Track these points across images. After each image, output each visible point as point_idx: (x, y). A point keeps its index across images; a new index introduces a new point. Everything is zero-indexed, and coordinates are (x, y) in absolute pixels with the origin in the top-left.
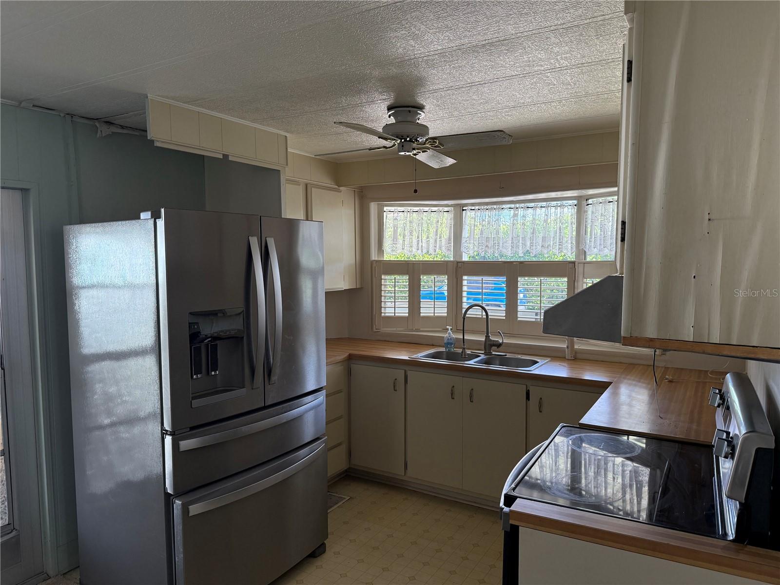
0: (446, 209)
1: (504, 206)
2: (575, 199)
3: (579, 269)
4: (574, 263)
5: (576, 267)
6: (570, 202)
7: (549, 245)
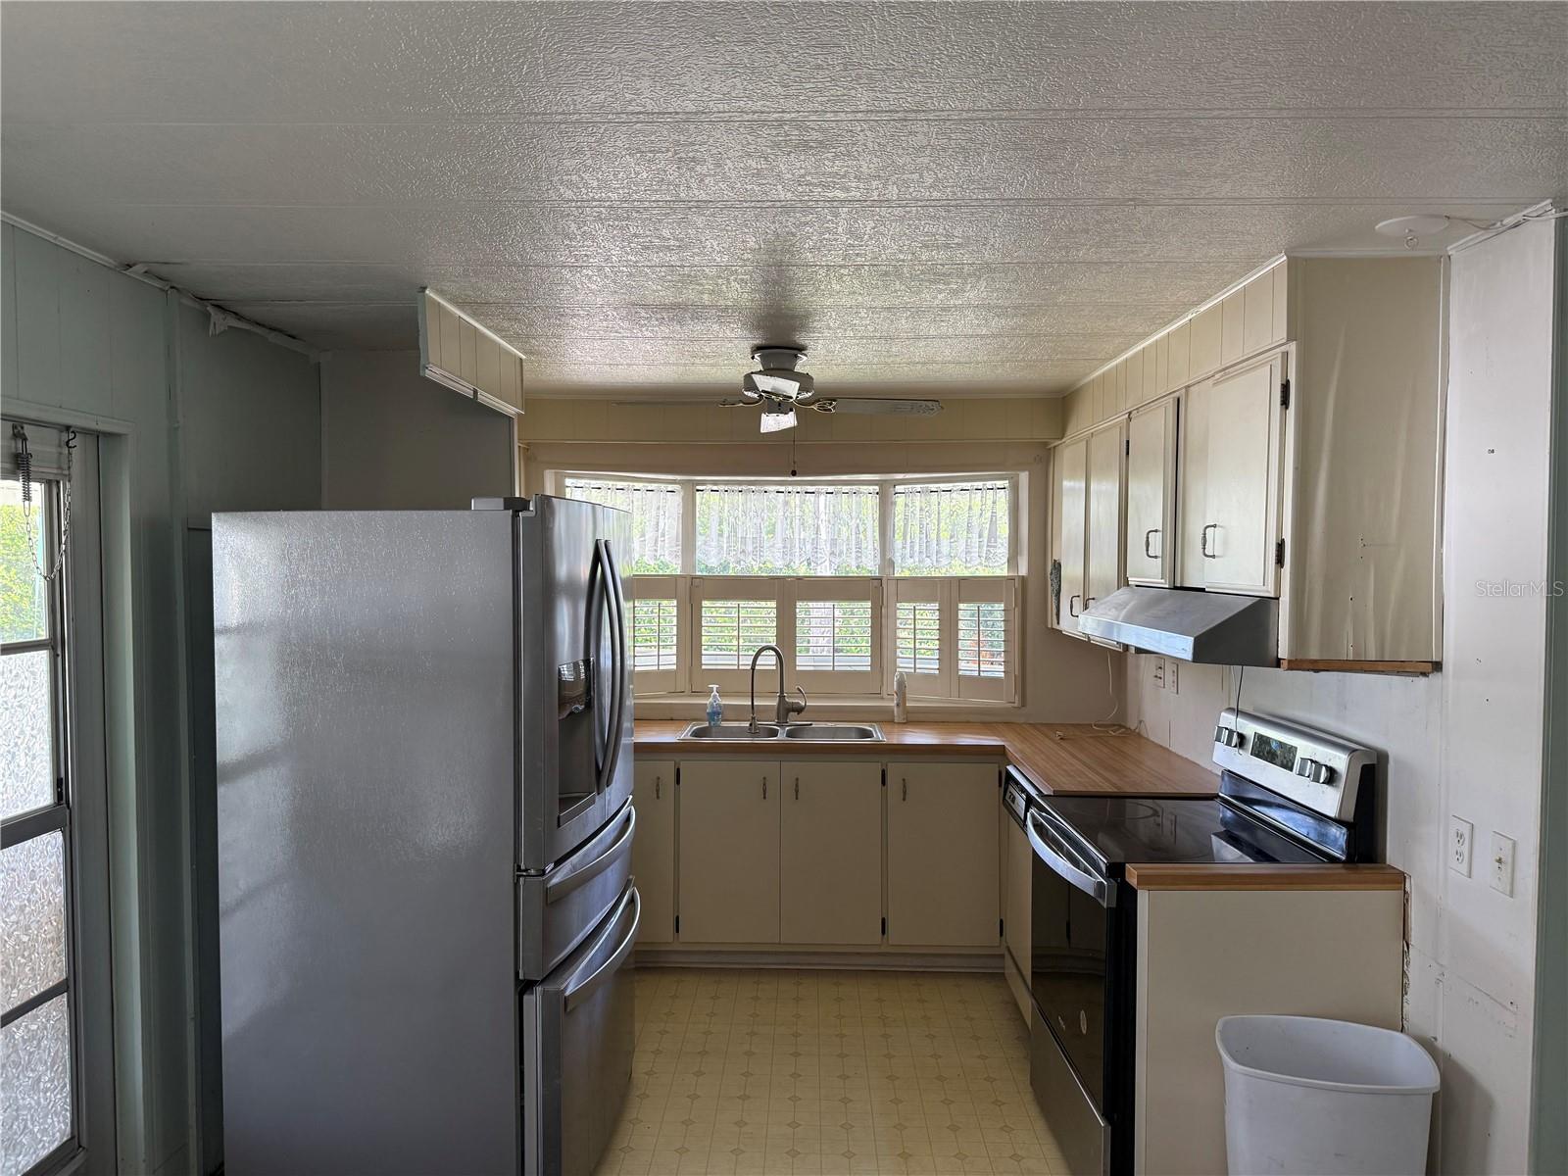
0: (670, 487)
1: (767, 488)
2: (877, 485)
3: (889, 589)
4: (880, 579)
5: (884, 586)
6: (871, 488)
7: (841, 552)
